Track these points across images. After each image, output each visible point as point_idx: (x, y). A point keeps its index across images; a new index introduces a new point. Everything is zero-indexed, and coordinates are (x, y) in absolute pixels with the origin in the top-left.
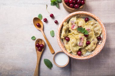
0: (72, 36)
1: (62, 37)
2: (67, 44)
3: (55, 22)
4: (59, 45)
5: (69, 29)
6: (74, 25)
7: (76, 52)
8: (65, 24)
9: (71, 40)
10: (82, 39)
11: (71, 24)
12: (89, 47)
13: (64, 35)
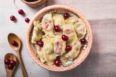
0: (46, 39)
1: (33, 41)
2: (40, 50)
3: (26, 20)
4: (29, 53)
5: (43, 30)
6: (48, 25)
7: (53, 61)
8: (36, 23)
9: (45, 46)
10: (59, 44)
11: (45, 23)
12: (70, 53)
13: (36, 38)
